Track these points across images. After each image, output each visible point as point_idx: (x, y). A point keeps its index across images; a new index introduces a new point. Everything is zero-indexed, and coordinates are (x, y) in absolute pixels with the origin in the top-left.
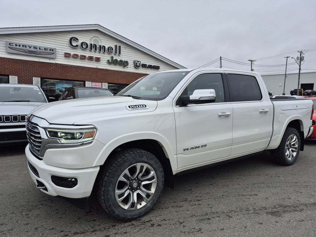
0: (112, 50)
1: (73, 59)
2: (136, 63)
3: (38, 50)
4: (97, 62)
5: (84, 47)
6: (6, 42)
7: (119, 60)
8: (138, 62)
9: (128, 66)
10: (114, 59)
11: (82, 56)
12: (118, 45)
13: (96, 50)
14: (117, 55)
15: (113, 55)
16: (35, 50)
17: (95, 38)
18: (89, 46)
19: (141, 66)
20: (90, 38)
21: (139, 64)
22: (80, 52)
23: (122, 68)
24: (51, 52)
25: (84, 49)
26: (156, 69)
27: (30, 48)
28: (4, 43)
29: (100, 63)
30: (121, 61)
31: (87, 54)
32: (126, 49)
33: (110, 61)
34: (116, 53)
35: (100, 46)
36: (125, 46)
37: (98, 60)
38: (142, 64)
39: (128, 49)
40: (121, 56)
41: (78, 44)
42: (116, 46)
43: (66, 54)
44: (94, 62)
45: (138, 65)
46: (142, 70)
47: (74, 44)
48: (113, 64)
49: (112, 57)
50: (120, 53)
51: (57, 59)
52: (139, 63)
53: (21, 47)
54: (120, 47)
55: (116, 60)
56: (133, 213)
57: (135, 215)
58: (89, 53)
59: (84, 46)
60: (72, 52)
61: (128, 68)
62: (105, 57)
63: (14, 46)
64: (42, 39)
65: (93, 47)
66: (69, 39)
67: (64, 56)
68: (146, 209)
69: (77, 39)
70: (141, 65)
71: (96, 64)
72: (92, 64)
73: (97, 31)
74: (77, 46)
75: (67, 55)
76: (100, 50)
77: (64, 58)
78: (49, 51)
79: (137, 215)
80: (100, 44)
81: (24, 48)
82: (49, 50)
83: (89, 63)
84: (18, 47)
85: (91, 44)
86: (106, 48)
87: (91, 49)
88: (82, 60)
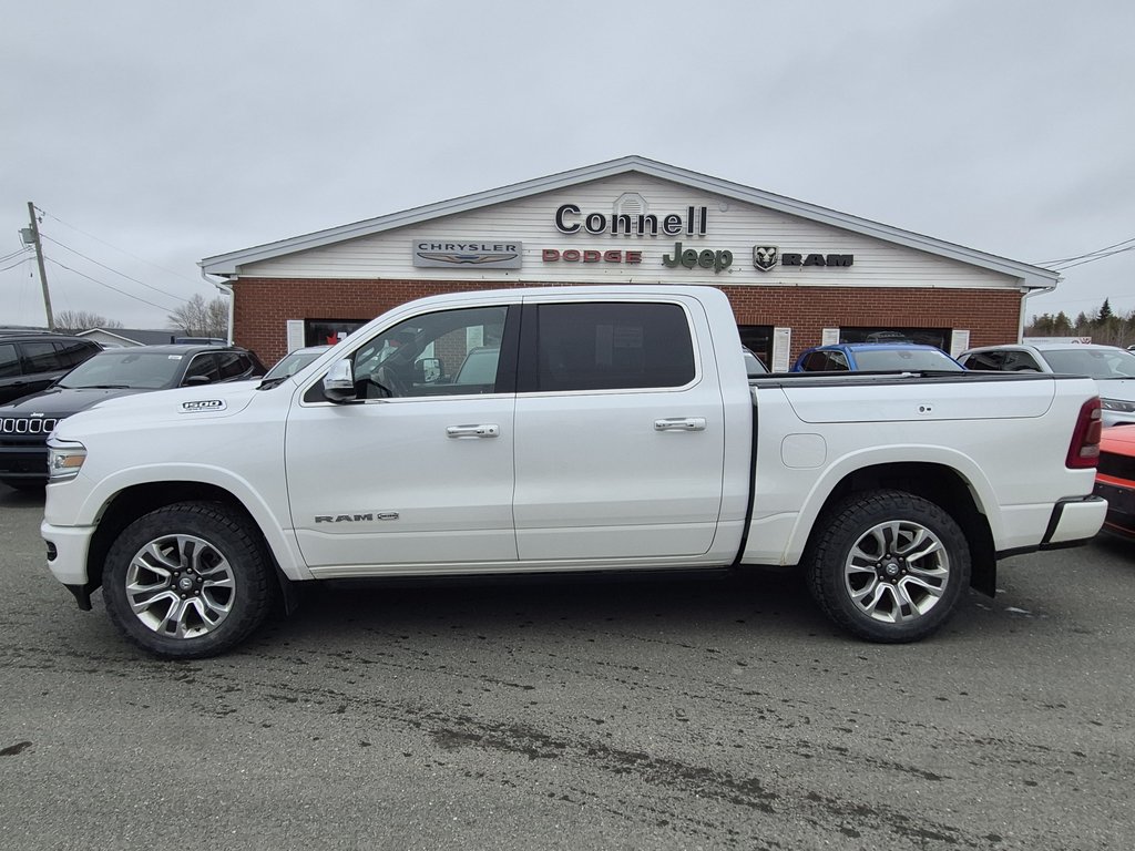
0: (679, 222)
1: (564, 265)
2: (759, 254)
3: (480, 251)
4: (633, 266)
5: (596, 226)
6: (414, 241)
7: (699, 251)
8: (767, 249)
9: (730, 268)
10: (684, 250)
11: (587, 253)
12: (698, 205)
13: (628, 230)
14: (696, 237)
15: (682, 239)
16: (473, 253)
17: (627, 197)
18: (609, 223)
19: (779, 263)
20: (614, 199)
21: (772, 256)
22: (583, 244)
23: (713, 273)
24: (511, 252)
25: (596, 234)
26: (838, 265)
27: (462, 248)
28: (410, 245)
29: (641, 266)
30: (707, 253)
31: (604, 245)
32: (727, 213)
33: (672, 257)
34: (691, 230)
35: (641, 217)
36: (724, 207)
37: (634, 258)
38: (784, 255)
39: (733, 214)
40: (707, 237)
41: (577, 222)
42: (691, 209)
43: (546, 252)
44: (623, 265)
45: (767, 258)
46: (782, 274)
47: (568, 223)
48: (680, 267)
49: (678, 246)
50: (703, 230)
51: (524, 271)
52: (772, 251)
53: (443, 250)
54: (704, 210)
55: (691, 253)
56: (170, 644)
57: (175, 649)
58: (609, 242)
59: (596, 224)
60: (562, 245)
61: (733, 274)
62: (656, 249)
63: (430, 250)
64: (490, 222)
65: (622, 223)
66: (555, 211)
67: (541, 259)
68: (205, 645)
69: (576, 209)
70: (780, 257)
71: (628, 272)
72: (618, 272)
73: (633, 174)
74: (576, 226)
75: (550, 257)
76: (641, 230)
77: (542, 265)
78: (505, 252)
79: (180, 650)
80: (642, 213)
81: (450, 251)
82: (505, 248)
83: (609, 272)
84: (436, 250)
85: (615, 217)
86: (661, 220)
87: (615, 230)
88: (589, 265)
